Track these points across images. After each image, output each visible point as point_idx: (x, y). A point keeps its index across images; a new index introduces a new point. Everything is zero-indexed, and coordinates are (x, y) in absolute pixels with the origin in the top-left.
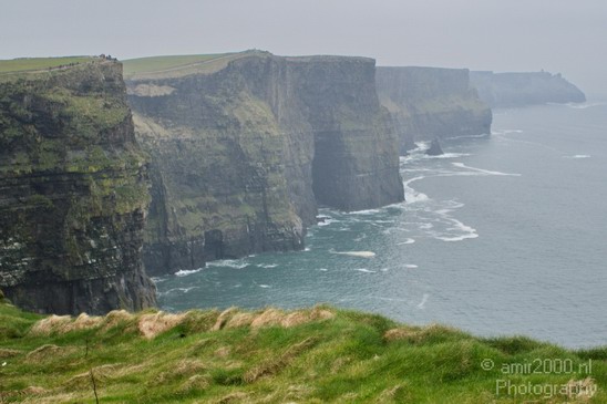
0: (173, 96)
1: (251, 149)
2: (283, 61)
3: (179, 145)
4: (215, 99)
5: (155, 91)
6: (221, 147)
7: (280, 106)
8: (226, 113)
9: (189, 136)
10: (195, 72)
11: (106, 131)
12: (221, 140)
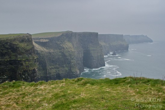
0: (49, 42)
1: (67, 54)
2: (76, 33)
3: (50, 53)
4: (59, 42)
5: (45, 41)
6: (60, 54)
7: (75, 44)
8: (61, 46)
9: (52, 51)
10: (54, 36)
11: (27, 51)
12: (60, 52)
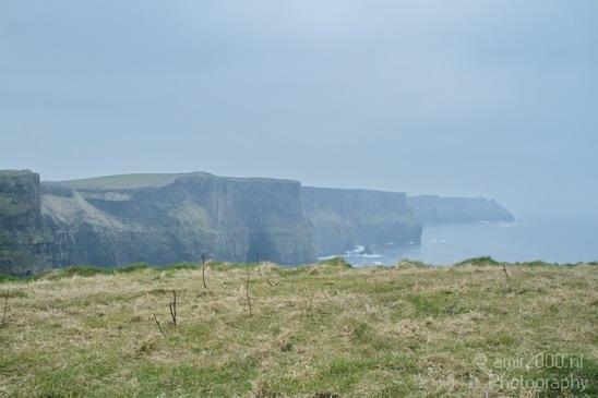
0: (130, 202)
1: (186, 241)
2: (224, 182)
3: (133, 236)
4: (163, 205)
5: (118, 197)
6: (166, 239)
7: (220, 212)
8: (171, 215)
9: (140, 230)
10: (148, 185)
12: (165, 234)
